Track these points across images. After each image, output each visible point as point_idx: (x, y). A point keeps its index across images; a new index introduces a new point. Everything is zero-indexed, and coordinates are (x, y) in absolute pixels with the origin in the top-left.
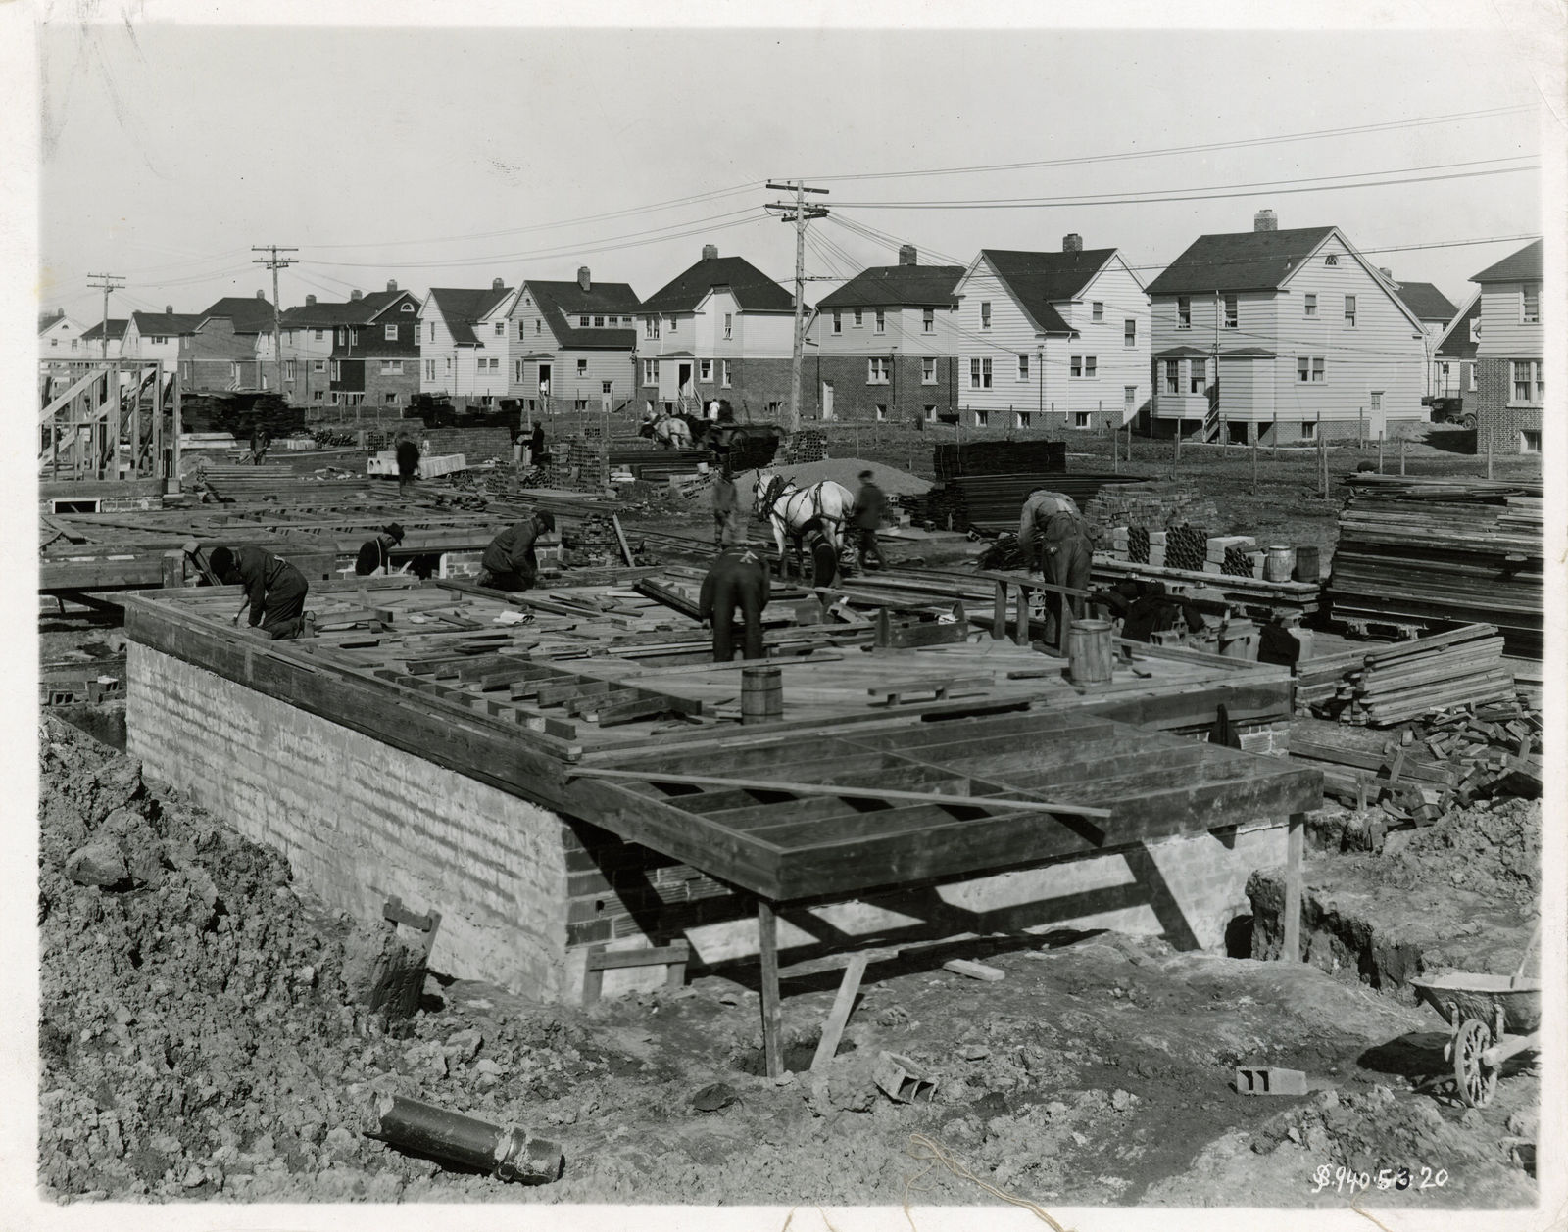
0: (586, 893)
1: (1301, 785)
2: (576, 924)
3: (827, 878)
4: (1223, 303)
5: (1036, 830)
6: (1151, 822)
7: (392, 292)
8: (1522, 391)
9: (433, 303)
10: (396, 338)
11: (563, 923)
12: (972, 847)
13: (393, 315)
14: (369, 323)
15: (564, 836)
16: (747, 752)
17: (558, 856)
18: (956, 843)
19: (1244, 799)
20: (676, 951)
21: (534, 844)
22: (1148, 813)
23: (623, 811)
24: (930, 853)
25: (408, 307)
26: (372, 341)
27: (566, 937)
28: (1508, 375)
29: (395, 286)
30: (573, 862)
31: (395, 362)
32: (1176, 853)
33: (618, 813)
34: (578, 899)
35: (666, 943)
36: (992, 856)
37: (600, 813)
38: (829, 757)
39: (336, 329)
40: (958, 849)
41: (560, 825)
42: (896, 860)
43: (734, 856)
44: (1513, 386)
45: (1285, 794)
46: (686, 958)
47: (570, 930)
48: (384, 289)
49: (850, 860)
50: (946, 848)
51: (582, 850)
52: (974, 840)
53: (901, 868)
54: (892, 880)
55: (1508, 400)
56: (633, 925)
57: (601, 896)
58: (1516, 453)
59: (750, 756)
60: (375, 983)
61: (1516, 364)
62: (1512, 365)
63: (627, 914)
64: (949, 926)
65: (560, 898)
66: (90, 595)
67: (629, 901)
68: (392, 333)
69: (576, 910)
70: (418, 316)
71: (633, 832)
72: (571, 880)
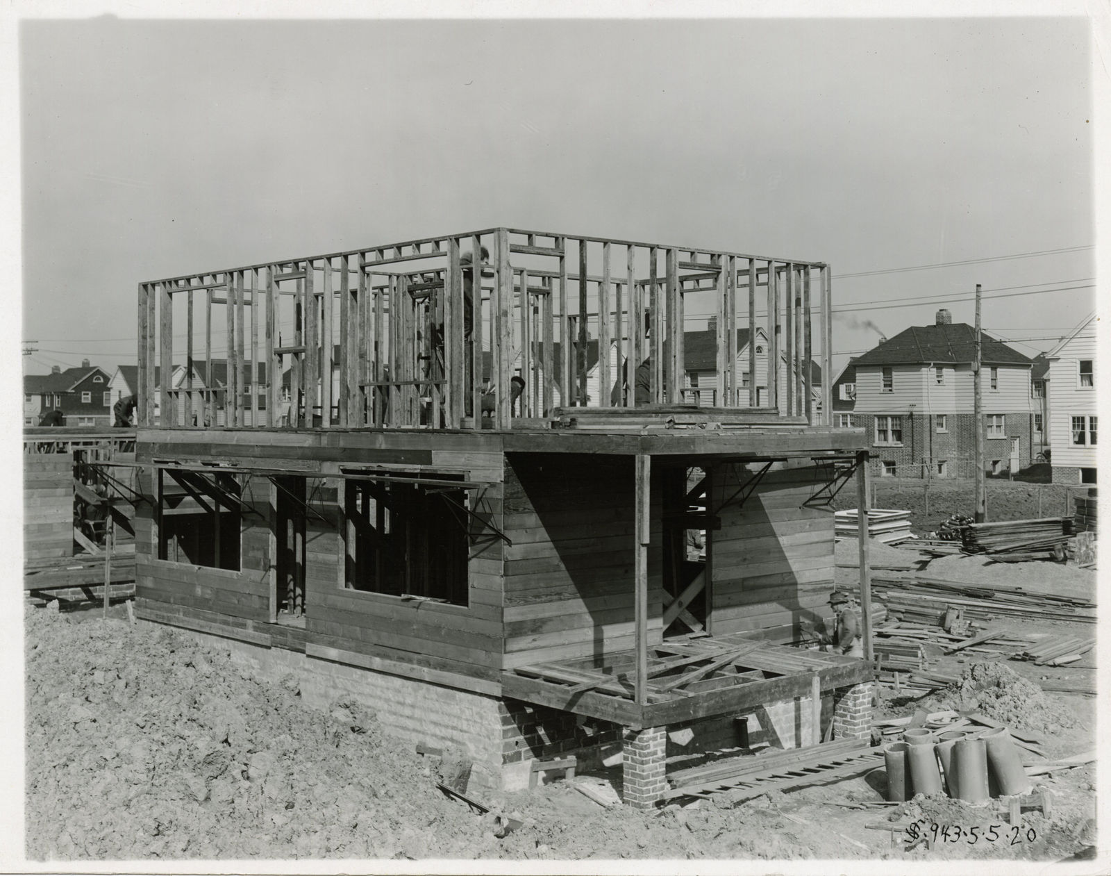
0: (511, 737)
1: (864, 669)
2: (506, 753)
3: (664, 717)
4: (689, 379)
5: (751, 692)
6: (799, 688)
7: (86, 368)
8: (882, 436)
9: (120, 376)
10: (90, 401)
11: (500, 753)
12: (724, 701)
13: (87, 385)
14: (69, 391)
15: (500, 708)
16: (584, 662)
17: (496, 718)
18: (717, 699)
19: (839, 676)
20: (570, 761)
21: (478, 713)
22: (798, 683)
23: (542, 692)
24: (706, 704)
25: (99, 379)
26: (72, 403)
27: (502, 760)
28: (874, 426)
29: (88, 363)
30: (505, 721)
31: (89, 418)
32: (780, 711)
33: (539, 693)
34: (507, 740)
35: (566, 758)
36: (731, 706)
37: (527, 695)
38: (621, 664)
39: (43, 396)
40: (717, 702)
41: (497, 703)
42: (692, 708)
43: (615, 709)
44: (877, 433)
45: (857, 673)
46: (575, 765)
47: (504, 756)
48: (80, 366)
49: (673, 708)
50: (713, 702)
51: (509, 715)
52: (725, 698)
53: (694, 712)
54: (691, 718)
55: (874, 442)
56: (531, 754)
57: (517, 739)
58: (879, 476)
59: (585, 664)
60: (456, 776)
61: (879, 418)
62: (876, 420)
63: (528, 748)
64: (675, 752)
65: (498, 740)
66: (46, 592)
67: (529, 742)
68: (86, 398)
69: (507, 746)
70: (109, 386)
71: (550, 702)
72: (504, 731)
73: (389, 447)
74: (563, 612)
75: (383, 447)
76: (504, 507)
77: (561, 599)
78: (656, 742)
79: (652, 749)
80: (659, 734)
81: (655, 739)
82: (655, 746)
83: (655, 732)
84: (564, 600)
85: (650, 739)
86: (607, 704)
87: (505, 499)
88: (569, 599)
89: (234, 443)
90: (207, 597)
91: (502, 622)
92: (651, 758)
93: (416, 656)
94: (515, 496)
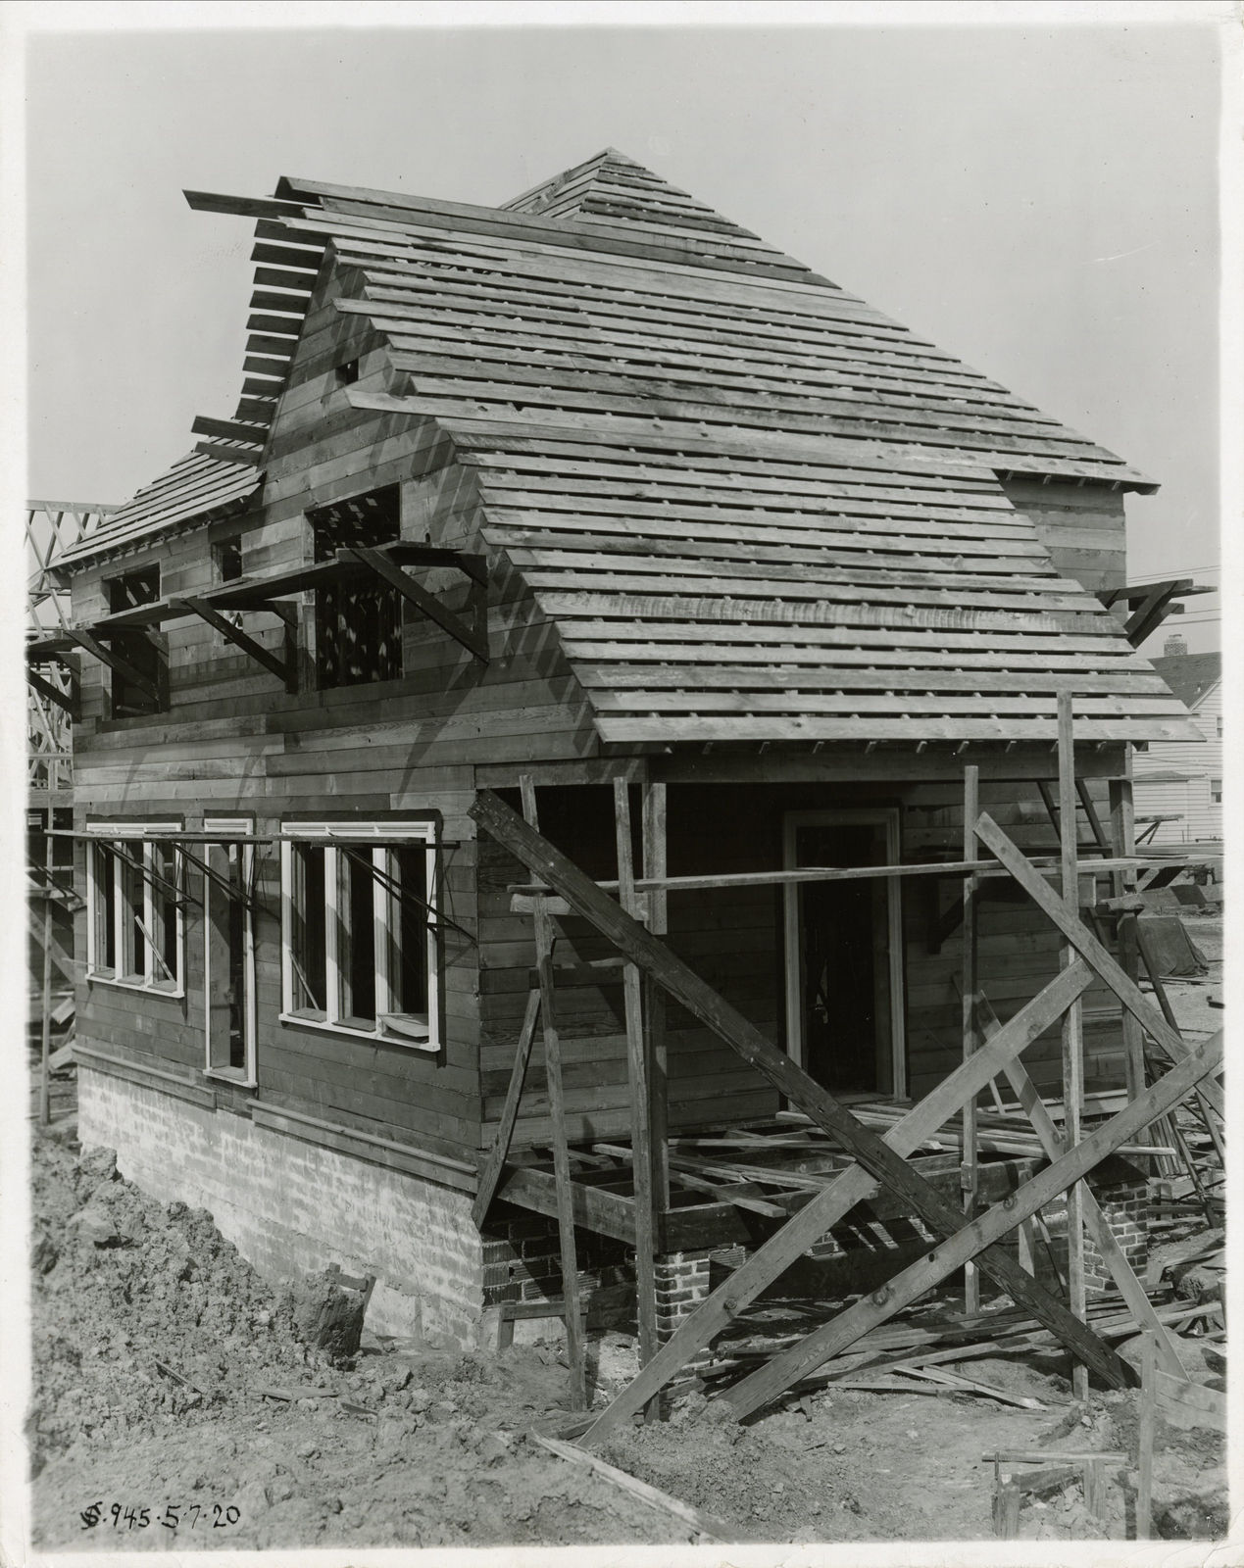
0: (500, 1261)
2: (491, 1287)
11: (480, 1287)
23: (529, 1187)
27: (482, 1299)
30: (485, 1235)
34: (491, 1266)
43: (623, 1218)
47: (486, 1292)
56: (538, 1287)
57: (512, 1263)
60: (321, 1325)
63: (531, 1280)
65: (476, 1264)
67: (531, 1270)
69: (490, 1275)
71: (537, 1204)
72: (485, 1249)
73: (342, 792)
74: (597, 1056)
75: (335, 792)
76: (479, 881)
77: (592, 1035)
78: (687, 1277)
79: (680, 1289)
80: (694, 1264)
81: (686, 1271)
82: (686, 1284)
83: (685, 1260)
84: (599, 1035)
85: (676, 1271)
86: (611, 1210)
87: (480, 867)
88: (607, 1035)
89: (173, 797)
90: (148, 1032)
91: (479, 1070)
92: (679, 1304)
93: (377, 1125)
94: (499, 862)
